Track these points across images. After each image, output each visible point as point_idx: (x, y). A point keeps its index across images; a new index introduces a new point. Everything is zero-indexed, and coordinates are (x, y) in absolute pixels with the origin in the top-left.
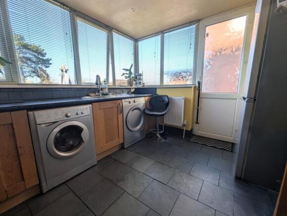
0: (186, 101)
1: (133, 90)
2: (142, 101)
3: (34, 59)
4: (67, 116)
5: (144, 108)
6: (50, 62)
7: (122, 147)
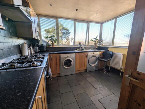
0: (124, 55)
1: (96, 48)
2: (98, 53)
3: (66, 33)
4: (68, 56)
5: (99, 56)
6: (70, 33)
7: (86, 71)
